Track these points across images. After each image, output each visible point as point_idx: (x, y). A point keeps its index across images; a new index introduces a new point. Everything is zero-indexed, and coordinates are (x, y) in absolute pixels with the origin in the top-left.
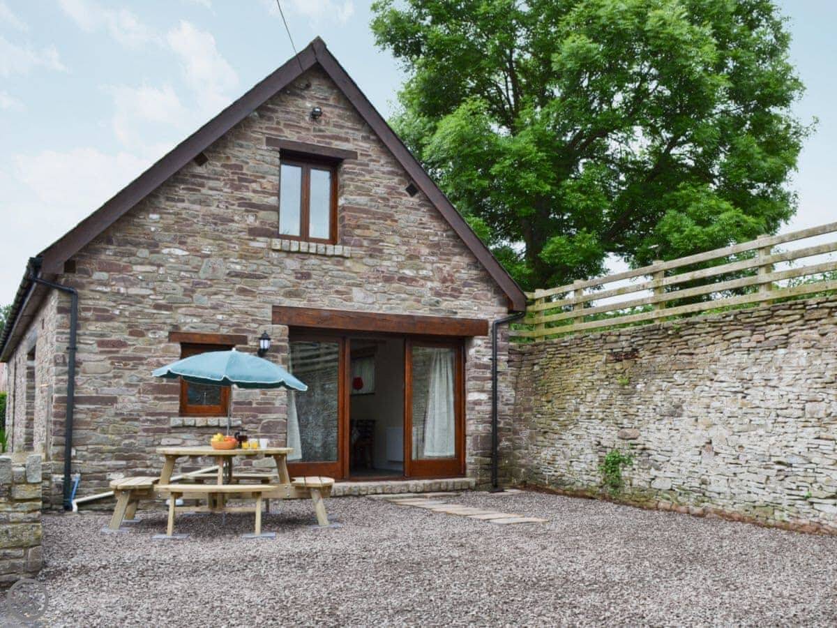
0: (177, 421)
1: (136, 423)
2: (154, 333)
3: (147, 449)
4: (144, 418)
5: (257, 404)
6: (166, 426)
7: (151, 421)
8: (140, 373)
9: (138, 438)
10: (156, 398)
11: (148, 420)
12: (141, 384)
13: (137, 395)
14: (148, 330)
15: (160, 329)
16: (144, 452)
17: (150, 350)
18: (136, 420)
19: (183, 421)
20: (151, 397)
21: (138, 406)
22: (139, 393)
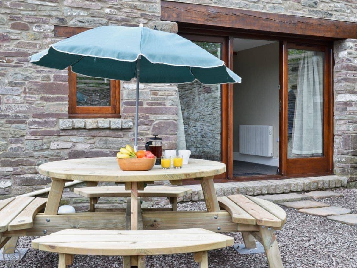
0: (66, 123)
1: (23, 126)
2: (39, 26)
3: (35, 154)
4: (31, 119)
5: (148, 104)
6: (55, 129)
7: (39, 123)
8: (25, 70)
9: (26, 142)
10: (42, 99)
11: (35, 122)
12: (27, 82)
13: (23, 95)
14: (32, 23)
15: (45, 22)
16: (33, 157)
17: (35, 46)
18: (23, 122)
19: (72, 122)
20: (37, 97)
21: (24, 107)
22: (25, 92)
